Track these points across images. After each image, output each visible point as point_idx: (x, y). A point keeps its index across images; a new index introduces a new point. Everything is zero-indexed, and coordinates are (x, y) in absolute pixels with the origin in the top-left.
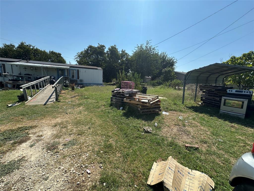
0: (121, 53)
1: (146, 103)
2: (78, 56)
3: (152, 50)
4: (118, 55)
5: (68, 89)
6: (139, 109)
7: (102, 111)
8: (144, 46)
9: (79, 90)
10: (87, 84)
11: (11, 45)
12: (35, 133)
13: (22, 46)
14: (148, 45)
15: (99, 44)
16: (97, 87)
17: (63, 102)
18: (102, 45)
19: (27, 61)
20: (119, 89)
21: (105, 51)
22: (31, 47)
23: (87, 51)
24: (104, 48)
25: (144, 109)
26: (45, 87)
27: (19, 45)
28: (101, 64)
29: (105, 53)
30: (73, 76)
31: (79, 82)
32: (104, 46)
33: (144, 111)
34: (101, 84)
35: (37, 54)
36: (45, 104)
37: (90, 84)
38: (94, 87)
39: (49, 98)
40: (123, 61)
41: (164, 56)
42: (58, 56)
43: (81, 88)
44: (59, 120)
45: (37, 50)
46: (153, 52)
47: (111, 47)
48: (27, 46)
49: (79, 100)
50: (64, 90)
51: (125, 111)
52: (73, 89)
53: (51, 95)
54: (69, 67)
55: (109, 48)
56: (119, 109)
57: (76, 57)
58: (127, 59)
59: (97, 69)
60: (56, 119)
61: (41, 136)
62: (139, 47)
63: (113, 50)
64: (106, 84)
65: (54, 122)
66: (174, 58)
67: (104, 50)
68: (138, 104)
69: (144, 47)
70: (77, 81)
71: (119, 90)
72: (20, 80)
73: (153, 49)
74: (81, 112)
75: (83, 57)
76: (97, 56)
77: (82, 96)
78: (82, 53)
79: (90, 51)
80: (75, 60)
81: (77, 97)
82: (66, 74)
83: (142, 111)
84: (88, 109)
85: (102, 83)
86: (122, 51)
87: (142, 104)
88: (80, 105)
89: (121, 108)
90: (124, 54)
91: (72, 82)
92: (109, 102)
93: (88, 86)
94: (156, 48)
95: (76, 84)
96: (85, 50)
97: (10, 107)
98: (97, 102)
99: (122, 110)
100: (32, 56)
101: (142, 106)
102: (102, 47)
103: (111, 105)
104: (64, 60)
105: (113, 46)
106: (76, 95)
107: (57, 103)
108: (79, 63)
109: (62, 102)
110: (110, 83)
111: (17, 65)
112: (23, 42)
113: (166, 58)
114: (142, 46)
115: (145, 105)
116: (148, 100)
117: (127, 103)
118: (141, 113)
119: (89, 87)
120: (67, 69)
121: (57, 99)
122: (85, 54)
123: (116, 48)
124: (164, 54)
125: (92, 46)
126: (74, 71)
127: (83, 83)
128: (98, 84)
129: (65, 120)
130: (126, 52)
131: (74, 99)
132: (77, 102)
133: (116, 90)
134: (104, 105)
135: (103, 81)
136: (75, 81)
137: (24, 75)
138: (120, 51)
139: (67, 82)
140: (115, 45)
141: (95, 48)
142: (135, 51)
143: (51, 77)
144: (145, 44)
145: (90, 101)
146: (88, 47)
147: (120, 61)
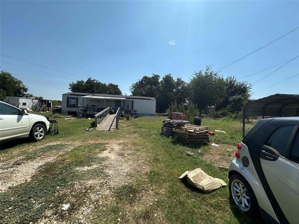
0: (176, 81)
1: (192, 132)
2: (133, 87)
3: (213, 75)
4: (173, 84)
5: (123, 119)
6: (186, 138)
7: (154, 138)
8: (203, 72)
9: (132, 119)
10: (140, 114)
11: (82, 81)
12: (109, 147)
13: (89, 81)
14: (208, 71)
15: (153, 74)
16: (149, 117)
17: (122, 129)
18: (157, 75)
19: (93, 94)
20: (170, 119)
21: (160, 81)
22: (95, 82)
23: (141, 82)
24: (159, 77)
25: (191, 138)
26: (106, 117)
27: (87, 81)
28: (155, 94)
29: (159, 83)
30: (128, 107)
31: (133, 112)
32: (158, 76)
33: (191, 140)
34: (154, 115)
35: (99, 87)
36: (109, 130)
37: (143, 114)
38: (147, 117)
39: (111, 126)
40: (178, 91)
41: (231, 82)
42: (115, 88)
43: (135, 118)
44: (121, 141)
45: (99, 83)
46: (215, 78)
47: (166, 76)
48: (93, 80)
49: (134, 128)
50: (120, 120)
51: (173, 140)
52: (128, 119)
53: (112, 124)
54: (125, 98)
55: (164, 77)
56: (169, 138)
57: (131, 88)
58: (183, 88)
59: (150, 99)
60: (119, 140)
61: (113, 149)
62: (197, 73)
63: (168, 79)
64: (159, 115)
65: (118, 142)
66: (247, 83)
67: (158, 79)
68: (185, 134)
69: (203, 74)
70: (131, 111)
71: (170, 121)
72: (88, 110)
73: (215, 75)
74: (136, 137)
75: (138, 87)
76: (151, 86)
77: (136, 125)
78: (136, 84)
79: (145, 82)
80: (130, 91)
81: (132, 126)
82: (122, 105)
83: (188, 140)
84: (141, 136)
85: (155, 113)
86: (178, 79)
87: (188, 133)
88: (135, 133)
89: (171, 137)
90: (180, 82)
91: (127, 112)
92: (161, 131)
93: (140, 116)
94: (218, 74)
95: (130, 114)
96: (140, 81)
97: (88, 130)
98: (149, 131)
99: (171, 139)
100: (95, 89)
101: (188, 135)
102: (156, 77)
103: (162, 134)
104: (120, 91)
105: (168, 75)
106: (131, 124)
107: (117, 130)
108: (134, 93)
109: (120, 129)
110: (163, 114)
111: (87, 98)
112: (90, 78)
113: (234, 83)
114: (201, 72)
115: (192, 134)
116: (194, 130)
117: (177, 132)
118: (188, 141)
119: (142, 118)
120: (124, 100)
121: (117, 127)
122: (139, 84)
123: (171, 77)
124: (232, 79)
125: (147, 76)
126: (129, 102)
127: (137, 114)
128: (150, 115)
129: (125, 141)
130: (182, 80)
131: (129, 128)
132: (133, 130)
133: (167, 121)
134: (156, 134)
135: (156, 112)
136: (129, 111)
137: (91, 106)
138: (175, 79)
139: (123, 112)
140: (170, 74)
141: (150, 78)
142: (192, 78)
143: (110, 108)
144: (205, 71)
145: (143, 130)
146: (143, 78)
147: (174, 90)
